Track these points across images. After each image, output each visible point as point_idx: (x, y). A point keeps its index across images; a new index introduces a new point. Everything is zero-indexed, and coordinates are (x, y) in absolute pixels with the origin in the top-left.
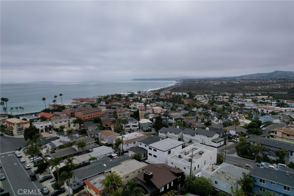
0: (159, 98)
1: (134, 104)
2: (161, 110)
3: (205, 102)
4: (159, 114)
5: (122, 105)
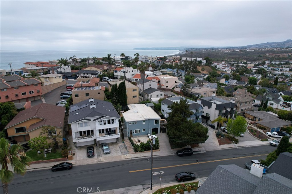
0: (166, 65)
1: (122, 70)
2: (176, 82)
3: (228, 71)
4: (171, 90)
5: (99, 72)
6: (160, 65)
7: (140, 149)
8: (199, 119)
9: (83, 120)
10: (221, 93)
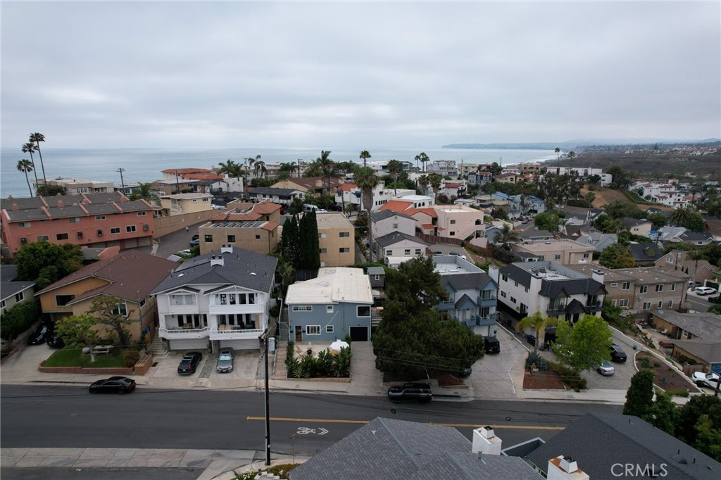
0: (496, 184)
1: (355, 190)
2: (478, 222)
3: (678, 205)
4: (460, 243)
5: (298, 193)
6: (483, 184)
7: (300, 370)
8: (488, 317)
9: (181, 290)
10: (608, 258)
